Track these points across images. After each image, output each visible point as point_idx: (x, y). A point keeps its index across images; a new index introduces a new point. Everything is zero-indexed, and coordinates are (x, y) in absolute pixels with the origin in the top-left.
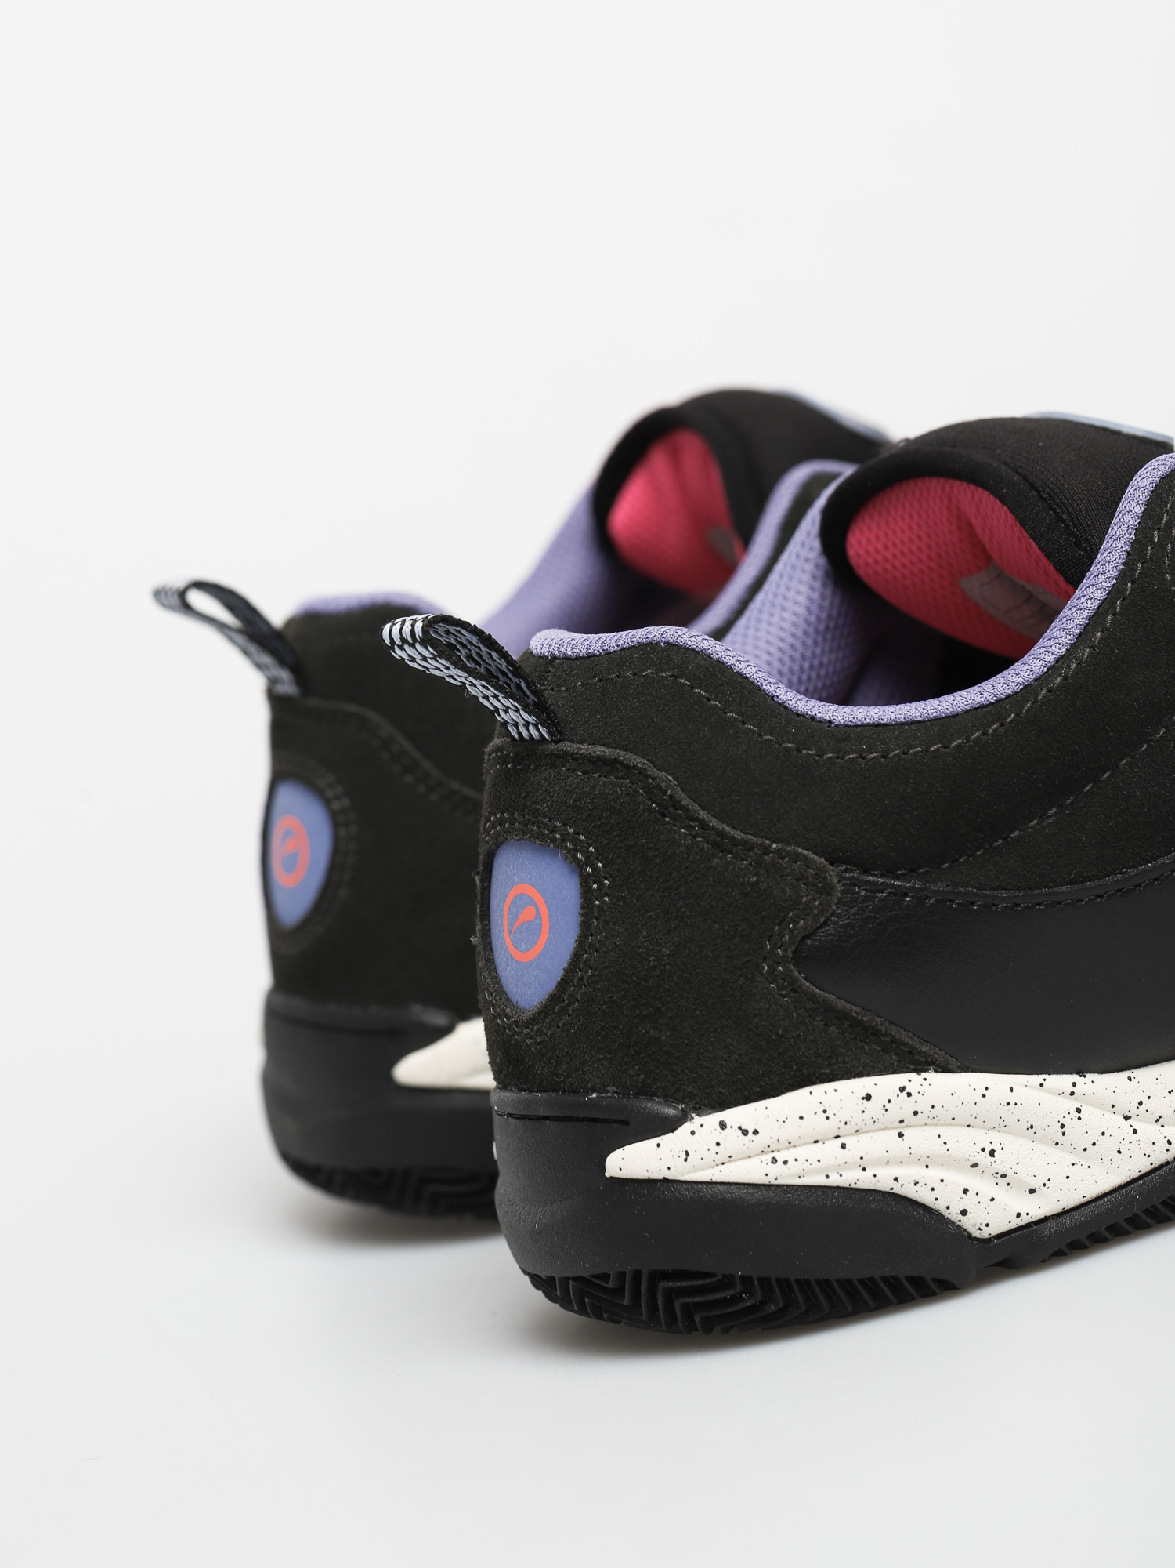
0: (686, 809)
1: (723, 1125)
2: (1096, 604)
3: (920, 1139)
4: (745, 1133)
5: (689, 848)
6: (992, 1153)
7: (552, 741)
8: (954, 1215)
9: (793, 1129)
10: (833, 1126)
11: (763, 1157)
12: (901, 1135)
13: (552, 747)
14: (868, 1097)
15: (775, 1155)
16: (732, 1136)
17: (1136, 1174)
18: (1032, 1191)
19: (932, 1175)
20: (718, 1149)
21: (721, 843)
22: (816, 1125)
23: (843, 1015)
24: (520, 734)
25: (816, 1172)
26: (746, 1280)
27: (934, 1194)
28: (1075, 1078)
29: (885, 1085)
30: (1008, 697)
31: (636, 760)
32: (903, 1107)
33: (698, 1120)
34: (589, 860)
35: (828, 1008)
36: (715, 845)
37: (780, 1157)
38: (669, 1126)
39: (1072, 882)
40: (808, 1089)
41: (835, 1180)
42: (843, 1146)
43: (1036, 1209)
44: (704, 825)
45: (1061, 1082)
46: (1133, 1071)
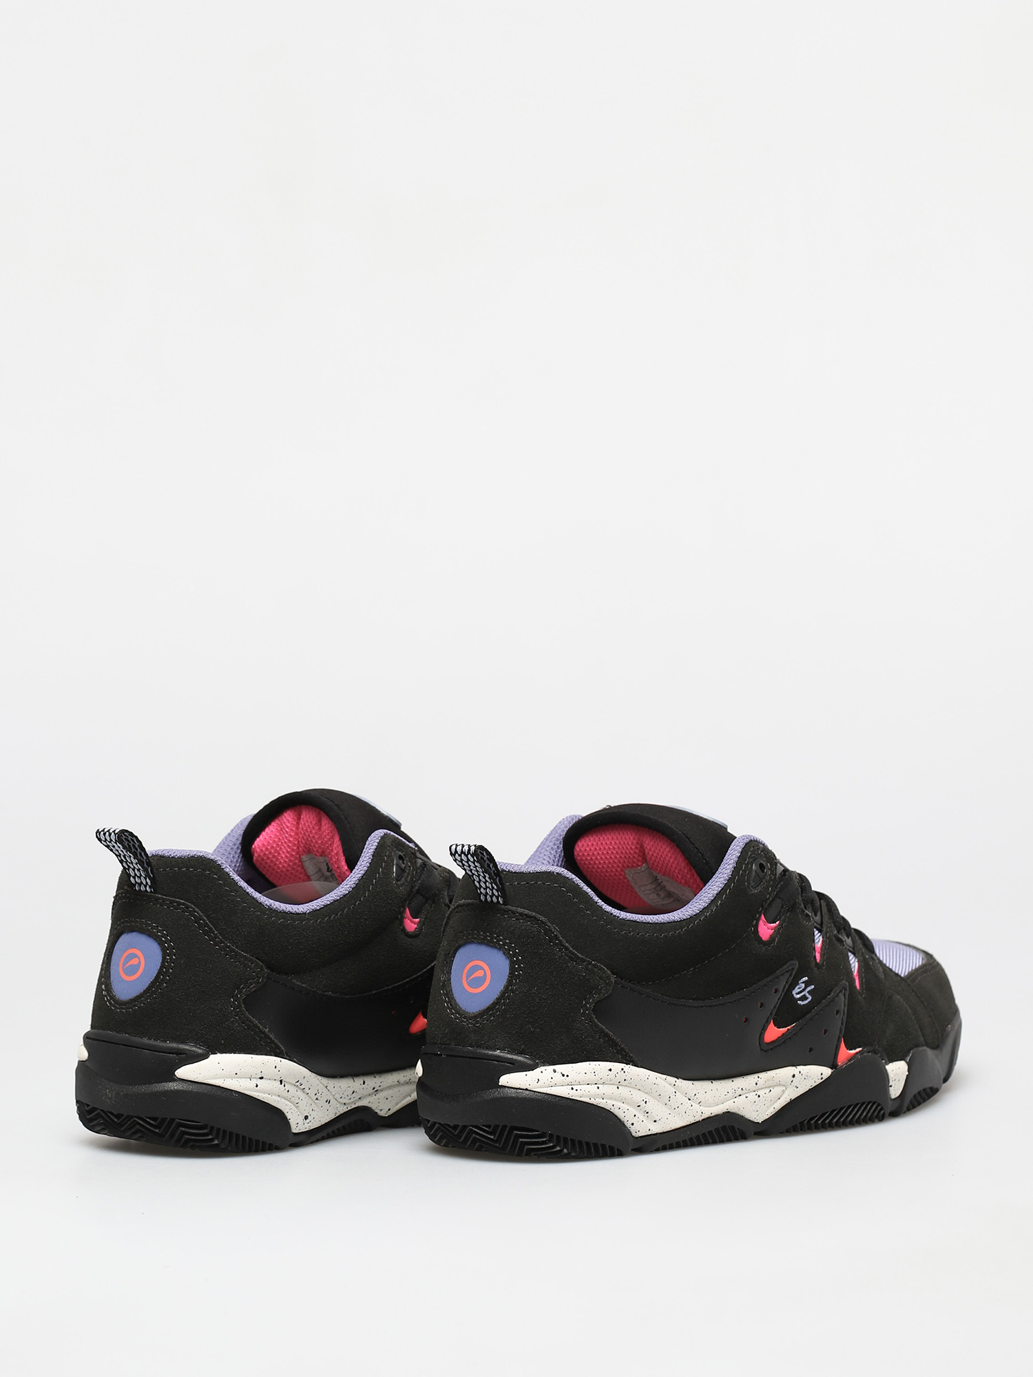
0: (560, 941)
1: (555, 1071)
2: (720, 889)
3: (624, 1091)
4: (563, 1075)
5: (559, 957)
6: (646, 1102)
7: (503, 904)
8: (628, 1125)
9: (581, 1077)
10: (595, 1079)
11: (568, 1087)
12: (618, 1088)
13: (503, 906)
14: (610, 1070)
15: (573, 1086)
16: (558, 1076)
17: (689, 1123)
18: (655, 1121)
19: (625, 1106)
20: (552, 1080)
21: (574, 958)
22: (590, 1077)
23: (607, 1035)
24: (486, 899)
25: (586, 1096)
26: (551, 1135)
27: (624, 1114)
28: (676, 1079)
29: (616, 1066)
30: (684, 920)
31: (542, 918)
32: (621, 1076)
33: (543, 1068)
34: (515, 955)
35: (602, 1031)
36: (570, 958)
37: (575, 1087)
38: (531, 1068)
39: (694, 999)
40: (588, 1063)
41: (592, 1101)
42: (598, 1088)
43: (656, 1129)
44: (567, 949)
45: (672, 1079)
46: (694, 1082)
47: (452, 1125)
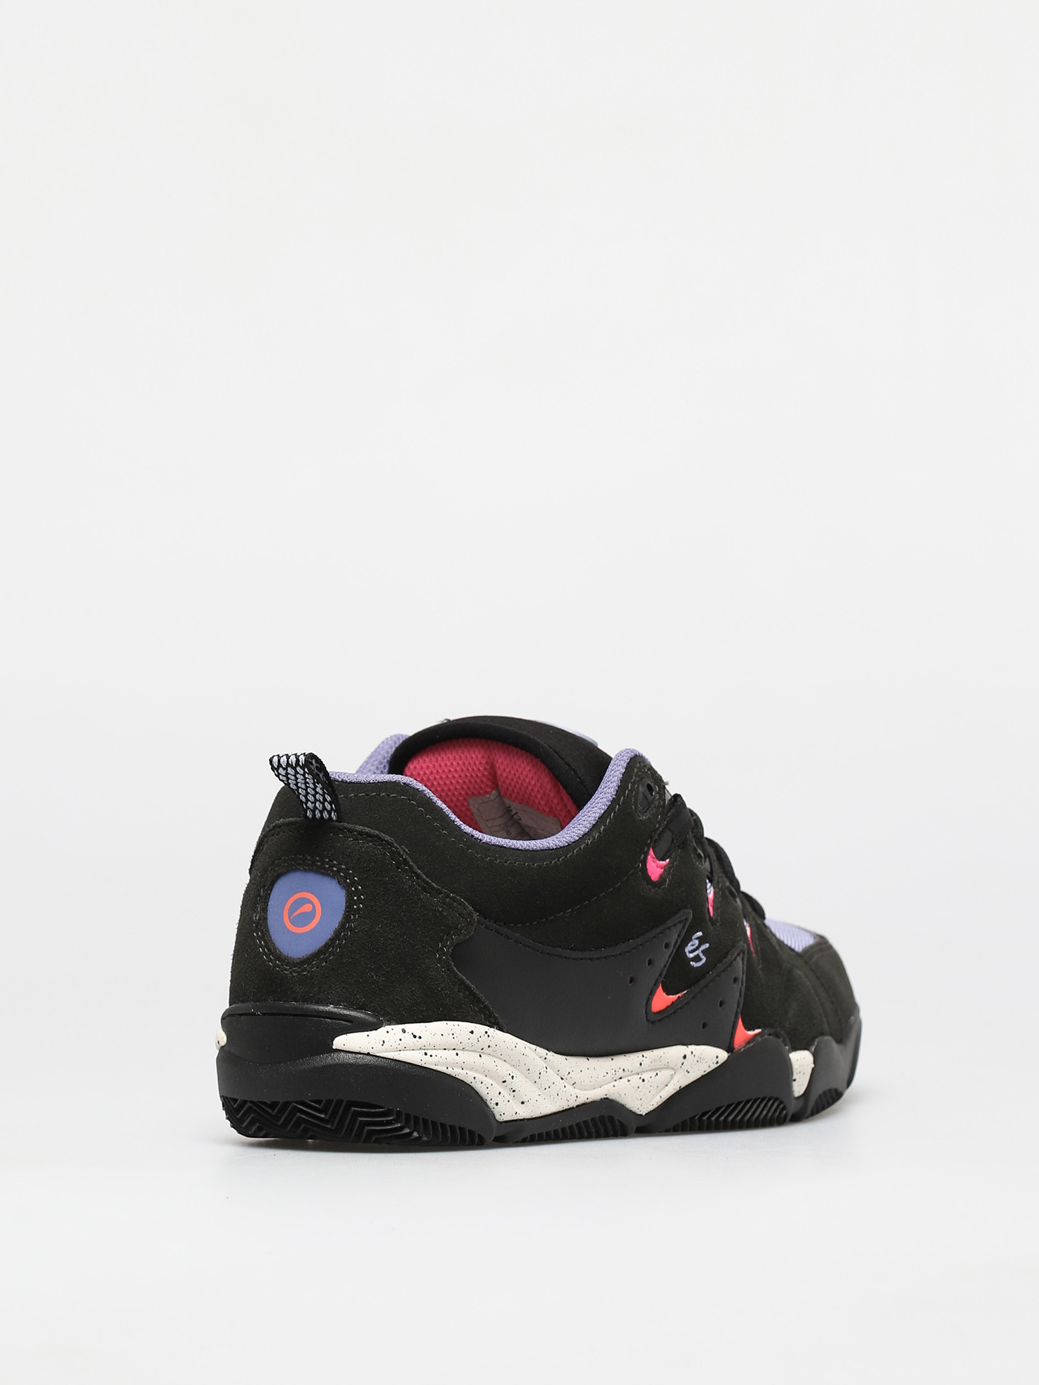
0: (411, 867)
1: (404, 1031)
2: (603, 811)
3: (487, 1061)
4: (415, 1037)
5: (410, 887)
6: (513, 1077)
7: (336, 821)
8: (491, 1105)
9: (437, 1040)
10: (454, 1043)
11: (421, 1051)
12: (480, 1056)
13: (337, 824)
14: (472, 1032)
15: (426, 1051)
16: (408, 1038)
17: (561, 1109)
18: (523, 1103)
19: (488, 1081)
20: (400, 1042)
21: (427, 888)
22: (448, 1040)
23: (468, 988)
24: (314, 815)
25: (442, 1064)
26: (399, 1113)
27: (488, 1091)
28: (547, 1052)
29: (480, 1029)
30: (561, 847)
31: (387, 838)
32: (485, 1041)
33: (389, 1028)
34: (353, 883)
35: (463, 983)
36: (423, 888)
37: (429, 1053)
38: (374, 1027)
39: (571, 949)
40: (444, 1022)
41: (450, 1071)
42: (457, 1054)
43: (524, 1113)
44: (418, 876)
45: (543, 1052)
46: (568, 1058)
47: (269, 1103)
